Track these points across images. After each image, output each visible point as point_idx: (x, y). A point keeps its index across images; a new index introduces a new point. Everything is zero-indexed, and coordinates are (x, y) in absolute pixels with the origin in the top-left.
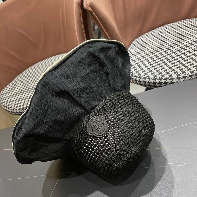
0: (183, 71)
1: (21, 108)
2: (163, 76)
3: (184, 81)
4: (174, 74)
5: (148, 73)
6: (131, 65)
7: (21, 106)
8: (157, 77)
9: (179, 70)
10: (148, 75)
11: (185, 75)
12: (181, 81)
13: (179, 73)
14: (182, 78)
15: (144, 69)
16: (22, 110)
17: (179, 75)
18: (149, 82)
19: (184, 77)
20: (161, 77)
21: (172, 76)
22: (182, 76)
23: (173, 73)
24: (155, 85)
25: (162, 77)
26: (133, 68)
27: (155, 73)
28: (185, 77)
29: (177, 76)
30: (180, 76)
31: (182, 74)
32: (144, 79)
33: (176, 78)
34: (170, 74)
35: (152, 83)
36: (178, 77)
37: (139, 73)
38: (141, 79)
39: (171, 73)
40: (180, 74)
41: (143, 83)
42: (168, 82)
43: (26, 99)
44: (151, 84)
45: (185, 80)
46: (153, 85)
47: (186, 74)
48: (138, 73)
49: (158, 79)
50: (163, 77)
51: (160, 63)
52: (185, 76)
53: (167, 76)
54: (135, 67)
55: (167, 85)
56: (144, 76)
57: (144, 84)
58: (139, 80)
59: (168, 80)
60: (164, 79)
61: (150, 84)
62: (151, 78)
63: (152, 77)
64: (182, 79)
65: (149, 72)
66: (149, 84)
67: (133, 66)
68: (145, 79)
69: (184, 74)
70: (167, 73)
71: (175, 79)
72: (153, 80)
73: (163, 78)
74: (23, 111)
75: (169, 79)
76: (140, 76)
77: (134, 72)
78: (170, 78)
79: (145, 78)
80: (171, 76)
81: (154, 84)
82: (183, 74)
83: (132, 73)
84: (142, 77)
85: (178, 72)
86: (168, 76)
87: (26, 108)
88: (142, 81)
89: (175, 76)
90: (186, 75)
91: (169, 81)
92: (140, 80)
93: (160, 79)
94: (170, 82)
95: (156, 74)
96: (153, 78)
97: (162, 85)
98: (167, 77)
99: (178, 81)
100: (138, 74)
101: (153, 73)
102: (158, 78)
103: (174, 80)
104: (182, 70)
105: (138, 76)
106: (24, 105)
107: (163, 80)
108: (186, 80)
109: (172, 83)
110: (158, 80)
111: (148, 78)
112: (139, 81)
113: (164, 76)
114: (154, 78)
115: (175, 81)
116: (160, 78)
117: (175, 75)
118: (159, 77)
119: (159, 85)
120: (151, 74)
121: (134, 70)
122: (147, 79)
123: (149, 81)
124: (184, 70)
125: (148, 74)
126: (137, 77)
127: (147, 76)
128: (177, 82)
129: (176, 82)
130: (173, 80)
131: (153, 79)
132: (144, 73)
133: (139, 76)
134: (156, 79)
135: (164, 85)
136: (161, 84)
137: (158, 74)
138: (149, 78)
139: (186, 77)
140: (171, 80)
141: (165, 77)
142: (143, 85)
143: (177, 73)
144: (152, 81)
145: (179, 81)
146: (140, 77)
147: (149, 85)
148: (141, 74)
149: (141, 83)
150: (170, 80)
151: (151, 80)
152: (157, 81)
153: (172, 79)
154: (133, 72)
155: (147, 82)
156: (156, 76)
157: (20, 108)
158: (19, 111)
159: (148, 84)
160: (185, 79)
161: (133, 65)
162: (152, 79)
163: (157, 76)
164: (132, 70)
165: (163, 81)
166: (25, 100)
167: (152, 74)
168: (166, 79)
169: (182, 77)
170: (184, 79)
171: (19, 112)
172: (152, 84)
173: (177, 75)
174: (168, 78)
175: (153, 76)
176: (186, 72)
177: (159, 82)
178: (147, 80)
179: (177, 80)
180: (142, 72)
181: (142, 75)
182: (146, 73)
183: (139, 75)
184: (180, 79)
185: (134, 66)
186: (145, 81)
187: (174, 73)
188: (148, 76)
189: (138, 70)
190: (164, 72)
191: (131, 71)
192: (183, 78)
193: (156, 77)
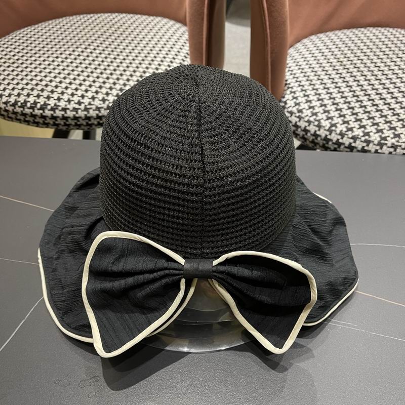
0: (396, 133)
1: (10, 102)
2: (351, 129)
3: (390, 155)
4: (375, 133)
5: (319, 114)
6: (288, 86)
7: (12, 96)
8: (336, 127)
9: (387, 128)
10: (318, 118)
11: (398, 141)
12: (384, 153)
13: (387, 135)
14: (388, 147)
15: (314, 103)
16: (11, 105)
17: (385, 139)
18: (315, 135)
19: (395, 147)
20: (345, 129)
21: (370, 136)
22: (390, 141)
23: (373, 129)
24: (326, 145)
25: (348, 131)
26: (291, 92)
27: (335, 118)
28: (397, 146)
29: (379, 139)
30: (387, 141)
31: (392, 138)
32: (307, 124)
33: (376, 142)
34: (366, 131)
35: (321, 139)
36: (382, 142)
37: (300, 108)
38: (301, 122)
39: (369, 129)
40: (389, 136)
41: (302, 133)
42: (356, 146)
43: (27, 84)
44: (319, 139)
45: (394, 153)
46: (321, 144)
47: (401, 141)
48: (297, 107)
49: (336, 134)
50: (350, 133)
51: (352, 101)
52: (396, 144)
53: (358, 132)
54: (294, 92)
55: (352, 151)
56: (310, 117)
57: (303, 135)
58: (296, 122)
59: (358, 142)
60: (350, 136)
61: (316, 139)
62: (324, 127)
63: (326, 124)
64: (389, 149)
65: (322, 111)
66: (314, 138)
67: (290, 89)
68: (309, 125)
69: (397, 139)
70: (361, 127)
71: (374, 144)
72: (325, 132)
73: (347, 135)
74: (13, 108)
75: (362, 141)
76: (300, 114)
77: (290, 103)
78: (363, 139)
79: (309, 122)
80: (367, 134)
81: (325, 142)
82: (394, 138)
83: (285, 103)
84: (303, 118)
85: (384, 131)
86: (362, 134)
87: (22, 103)
88: (300, 127)
89: (375, 138)
90: (400, 144)
91: (359, 145)
92: (298, 124)
93: (342, 135)
94: (360, 147)
95: (336, 120)
96: (327, 128)
97: (341, 150)
98: (358, 135)
99: (378, 150)
100: (297, 109)
101: (331, 118)
102: (338, 132)
103: (371, 145)
104: (396, 130)
105: (295, 113)
106: (19, 95)
107: (348, 138)
108: (396, 154)
109: (363, 151)
110: (336, 136)
111: (316, 123)
112: (293, 126)
113: (353, 131)
114: (330, 128)
115: (372, 148)
116: (343, 132)
117: (377, 135)
118: (341, 129)
119: (336, 146)
120: (325, 118)
121: (291, 98)
122: (314, 127)
123: (316, 131)
124: (399, 132)
125: (320, 116)
126: (294, 115)
127: (316, 120)
128: (376, 152)
129: (373, 150)
130: (368, 145)
131: (328, 130)
132: (311, 112)
133: (297, 115)
134: (333, 132)
135: (346, 150)
136: (339, 147)
137: (341, 122)
138: (319, 126)
139: (399, 147)
140: (365, 144)
141: (354, 134)
142: (301, 138)
143: (383, 133)
144: (322, 133)
145: (380, 151)
146: (300, 118)
147: (313, 142)
148: (304, 111)
149: (297, 130)
150: (361, 143)
151: (322, 130)
152: (334, 137)
153: (368, 142)
154: (288, 102)
155: (312, 132)
156: (335, 125)
157: (9, 100)
158: (5, 105)
159: (311, 138)
160: (395, 151)
161: (292, 88)
162: (325, 130)
163: (338, 125)
164: (286, 96)
165: (346, 140)
166: (25, 86)
167: (328, 118)
168: (355, 138)
169: (389, 145)
170: (392, 150)
171: (3, 109)
172: (322, 141)
173: (380, 136)
174: (359, 137)
175: (330, 123)
176: (401, 135)
177: (338, 140)
178: (312, 128)
179: (378, 148)
180: (307, 107)
181: (306, 114)
182: (315, 111)
183: (300, 111)
184: (385, 148)
185: (293, 90)
186: (308, 128)
187: (375, 131)
188: (319, 121)
189: (300, 100)
190: (355, 123)
191: (284, 97)
192: (392, 147)
193: (334, 128)
